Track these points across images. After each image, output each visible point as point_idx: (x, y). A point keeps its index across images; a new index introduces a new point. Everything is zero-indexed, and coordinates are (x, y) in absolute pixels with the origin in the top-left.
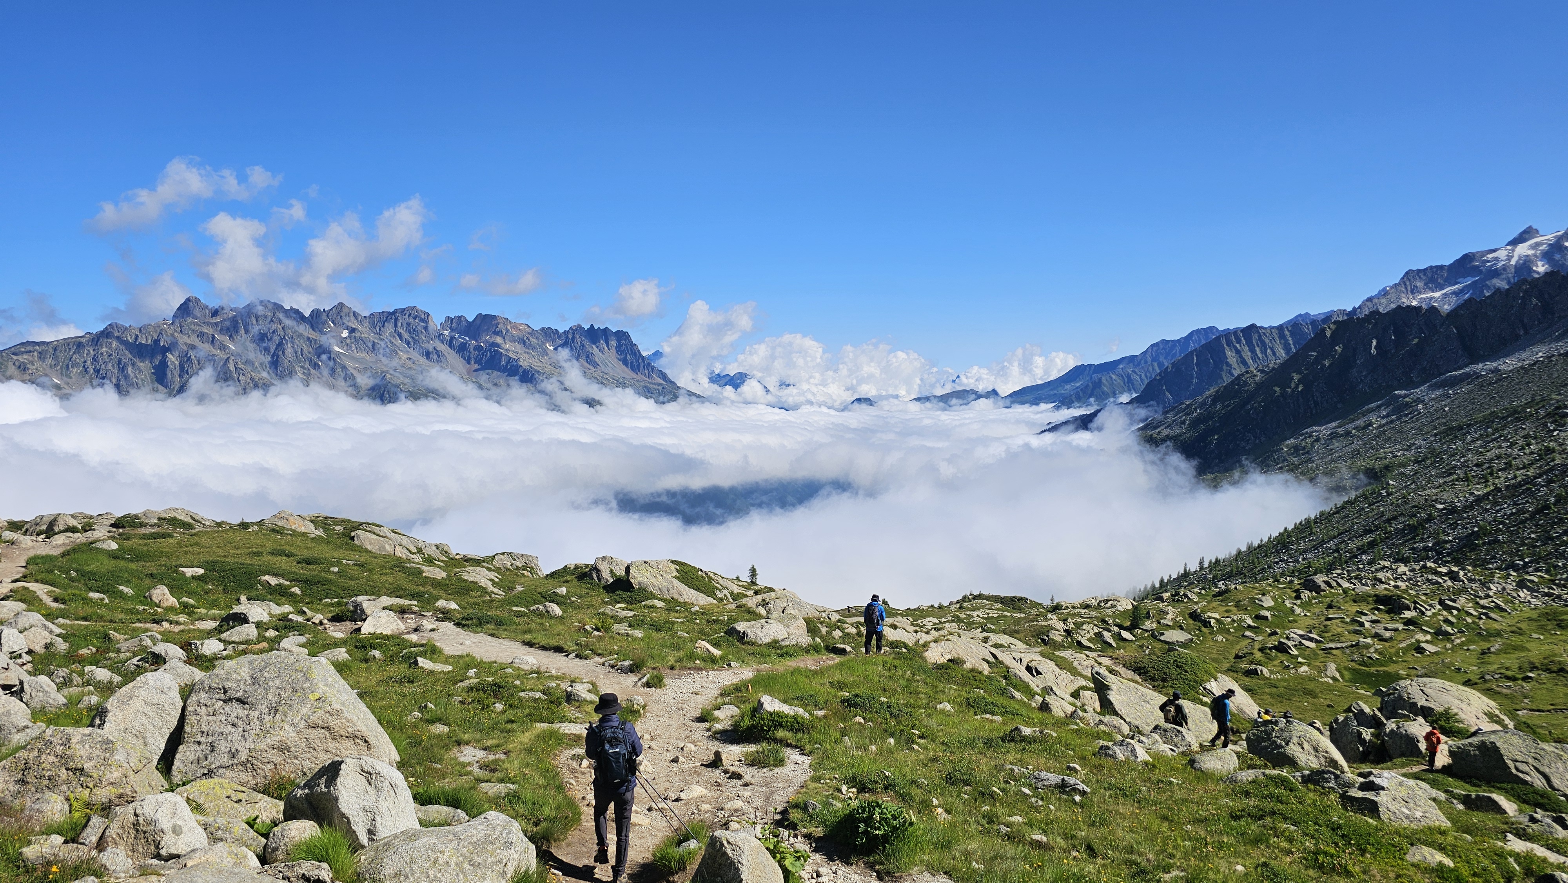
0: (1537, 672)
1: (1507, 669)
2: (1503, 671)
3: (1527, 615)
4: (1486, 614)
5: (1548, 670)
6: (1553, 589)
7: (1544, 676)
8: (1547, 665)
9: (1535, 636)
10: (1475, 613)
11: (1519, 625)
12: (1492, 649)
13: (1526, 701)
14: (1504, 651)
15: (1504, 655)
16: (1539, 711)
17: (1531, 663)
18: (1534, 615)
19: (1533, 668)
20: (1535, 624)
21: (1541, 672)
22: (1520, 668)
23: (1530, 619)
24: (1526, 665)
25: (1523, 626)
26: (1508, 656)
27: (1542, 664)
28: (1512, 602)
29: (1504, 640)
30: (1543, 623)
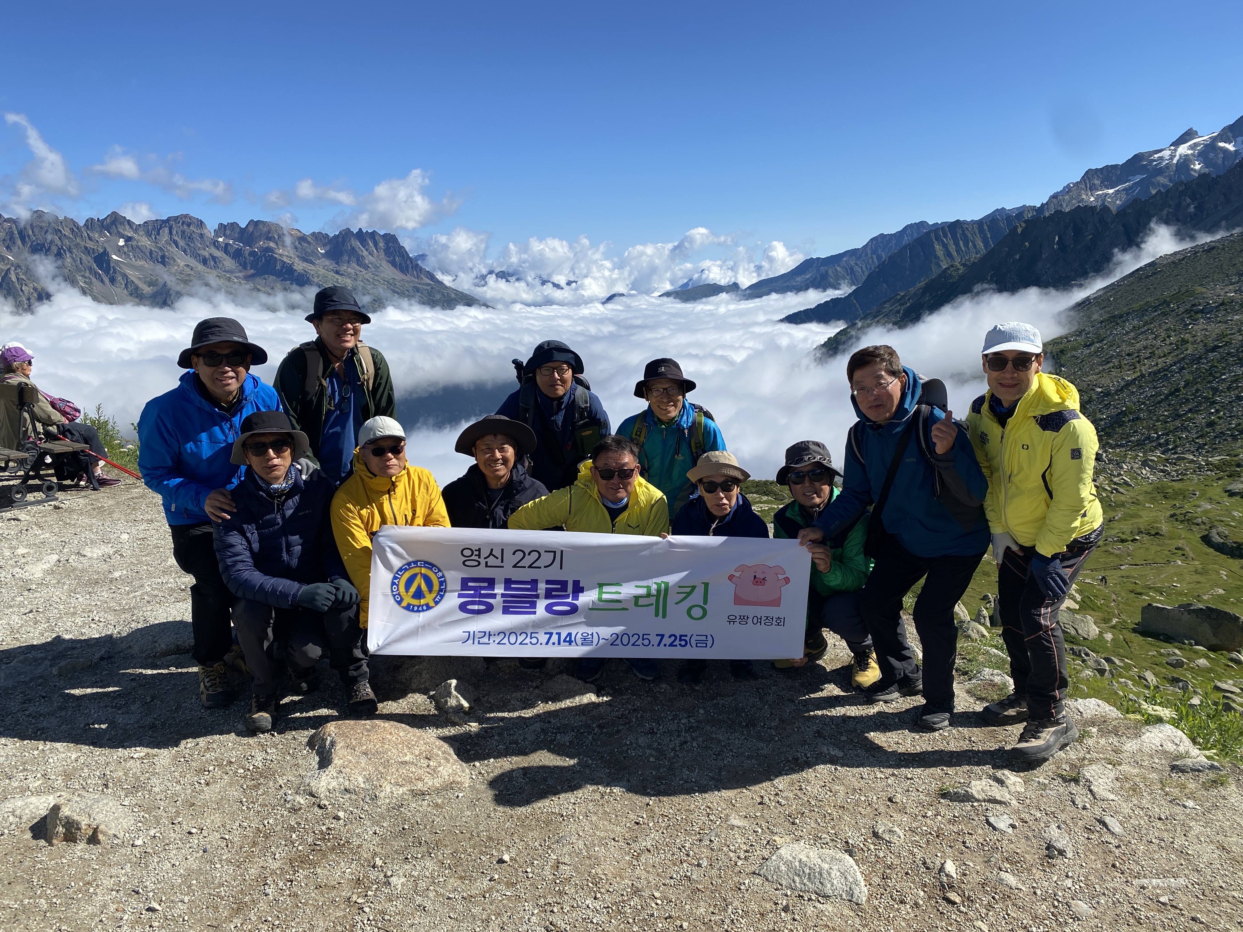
0: (1141, 536)
1: (1123, 533)
2: (1120, 535)
3: (1144, 489)
4: (1116, 490)
5: (1149, 534)
6: (1167, 466)
7: (1146, 537)
8: (1149, 530)
9: (1147, 505)
10: (1109, 489)
11: (1138, 497)
12: (1116, 518)
13: (1129, 558)
14: (1124, 519)
15: (1124, 522)
16: (1135, 565)
17: (1139, 528)
18: (1149, 488)
19: (1140, 532)
20: (1149, 496)
21: (1144, 535)
22: (1131, 533)
23: (1146, 493)
24: (1136, 531)
25: (1140, 498)
26: (1126, 522)
27: (1146, 530)
28: (1136, 479)
29: (1126, 510)
30: (1154, 495)
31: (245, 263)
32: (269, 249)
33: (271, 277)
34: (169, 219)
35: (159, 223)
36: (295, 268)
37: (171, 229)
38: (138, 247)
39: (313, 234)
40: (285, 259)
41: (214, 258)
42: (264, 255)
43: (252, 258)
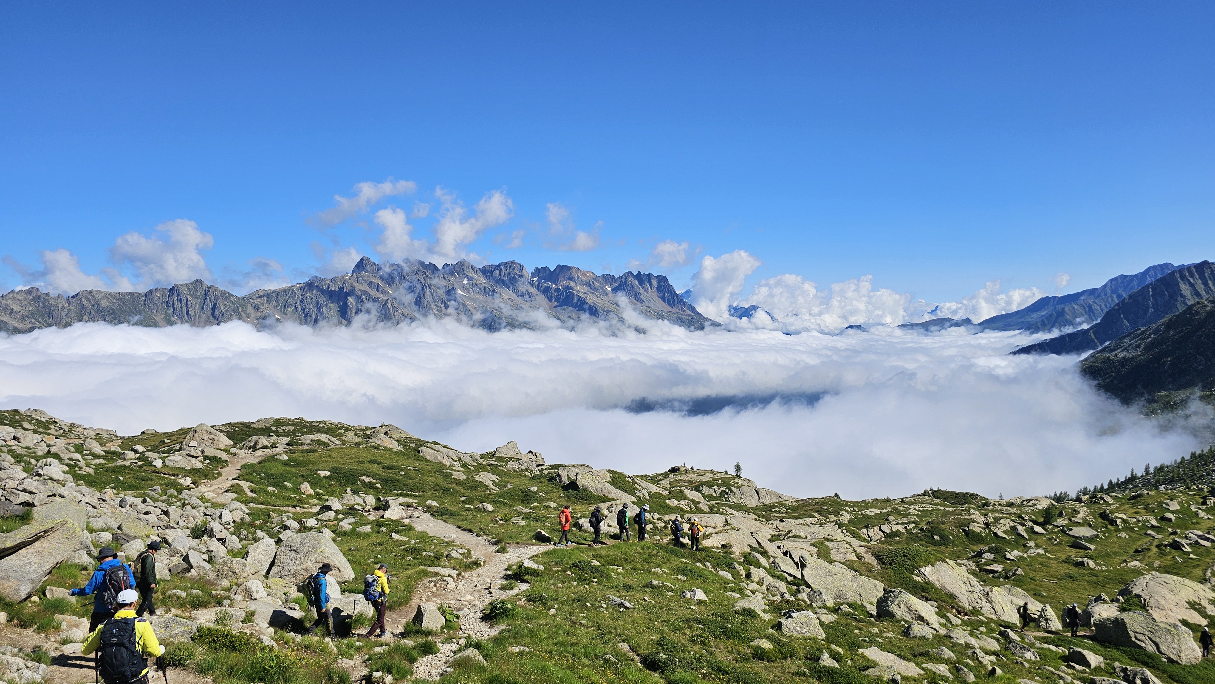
31: (551, 297)
32: (568, 287)
33: (569, 308)
34: (499, 265)
35: (493, 267)
36: (587, 301)
37: (501, 271)
38: (476, 285)
39: (604, 275)
40: (581, 295)
41: (529, 293)
42: (566, 292)
43: (556, 293)
